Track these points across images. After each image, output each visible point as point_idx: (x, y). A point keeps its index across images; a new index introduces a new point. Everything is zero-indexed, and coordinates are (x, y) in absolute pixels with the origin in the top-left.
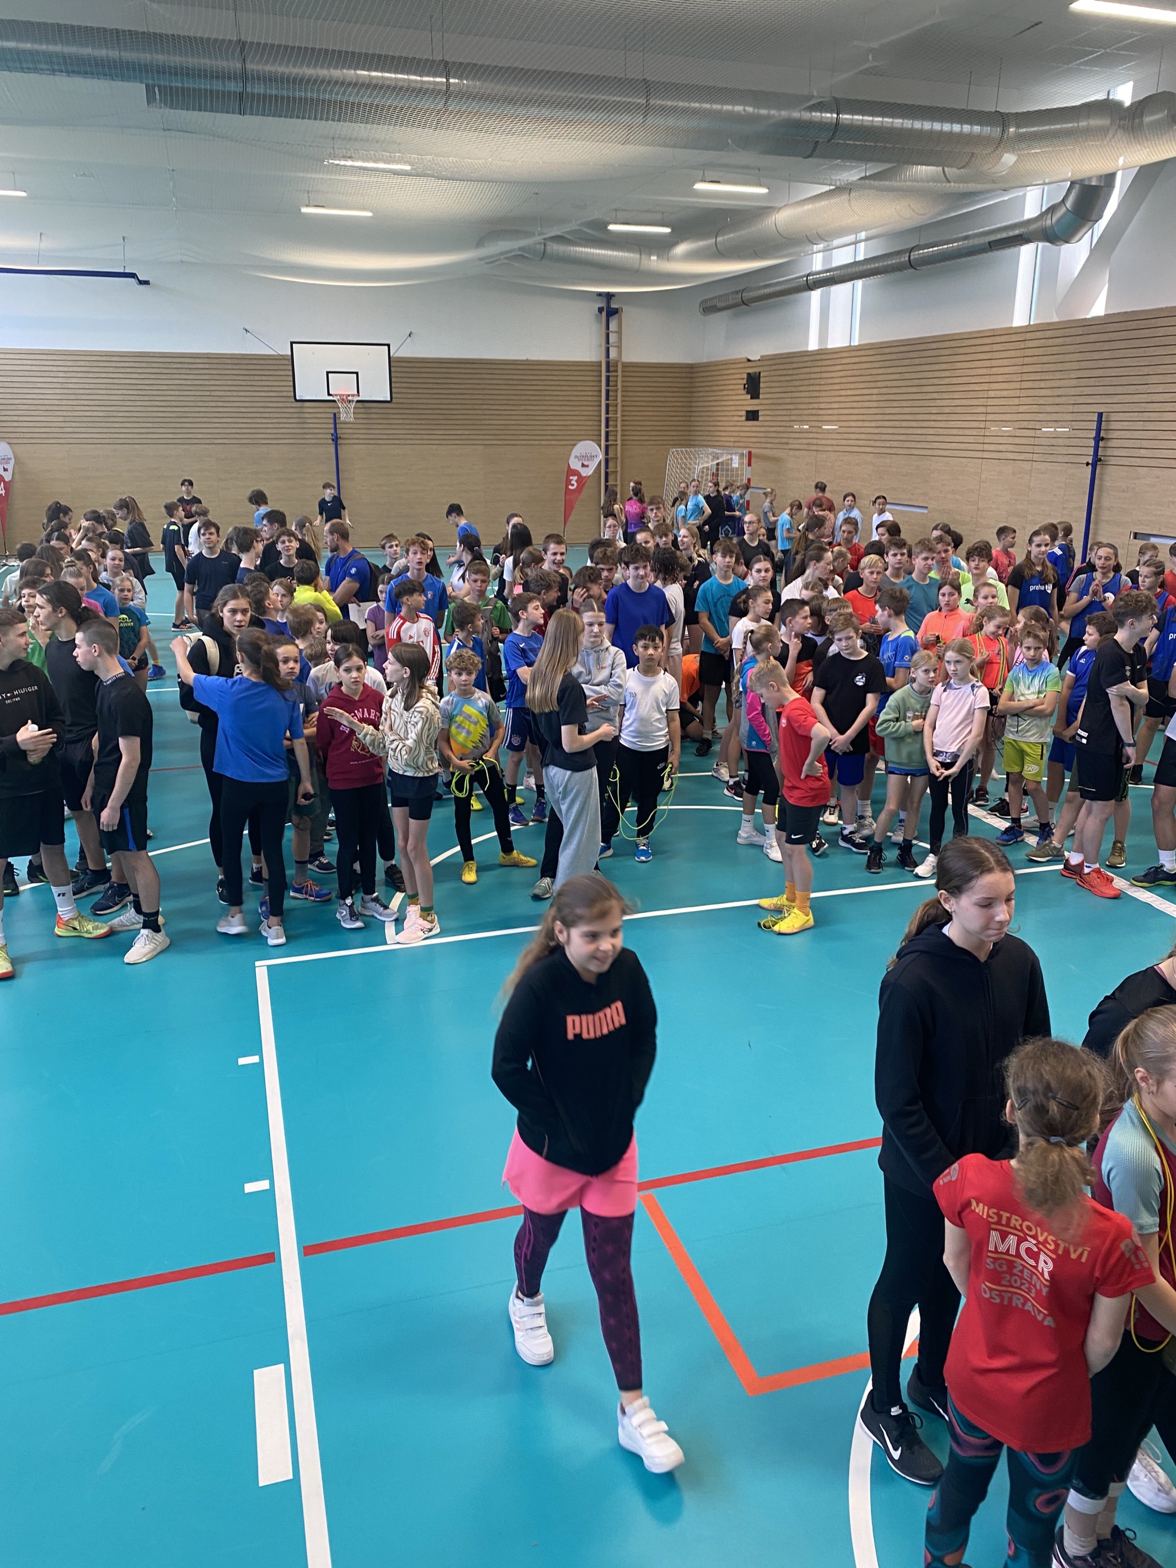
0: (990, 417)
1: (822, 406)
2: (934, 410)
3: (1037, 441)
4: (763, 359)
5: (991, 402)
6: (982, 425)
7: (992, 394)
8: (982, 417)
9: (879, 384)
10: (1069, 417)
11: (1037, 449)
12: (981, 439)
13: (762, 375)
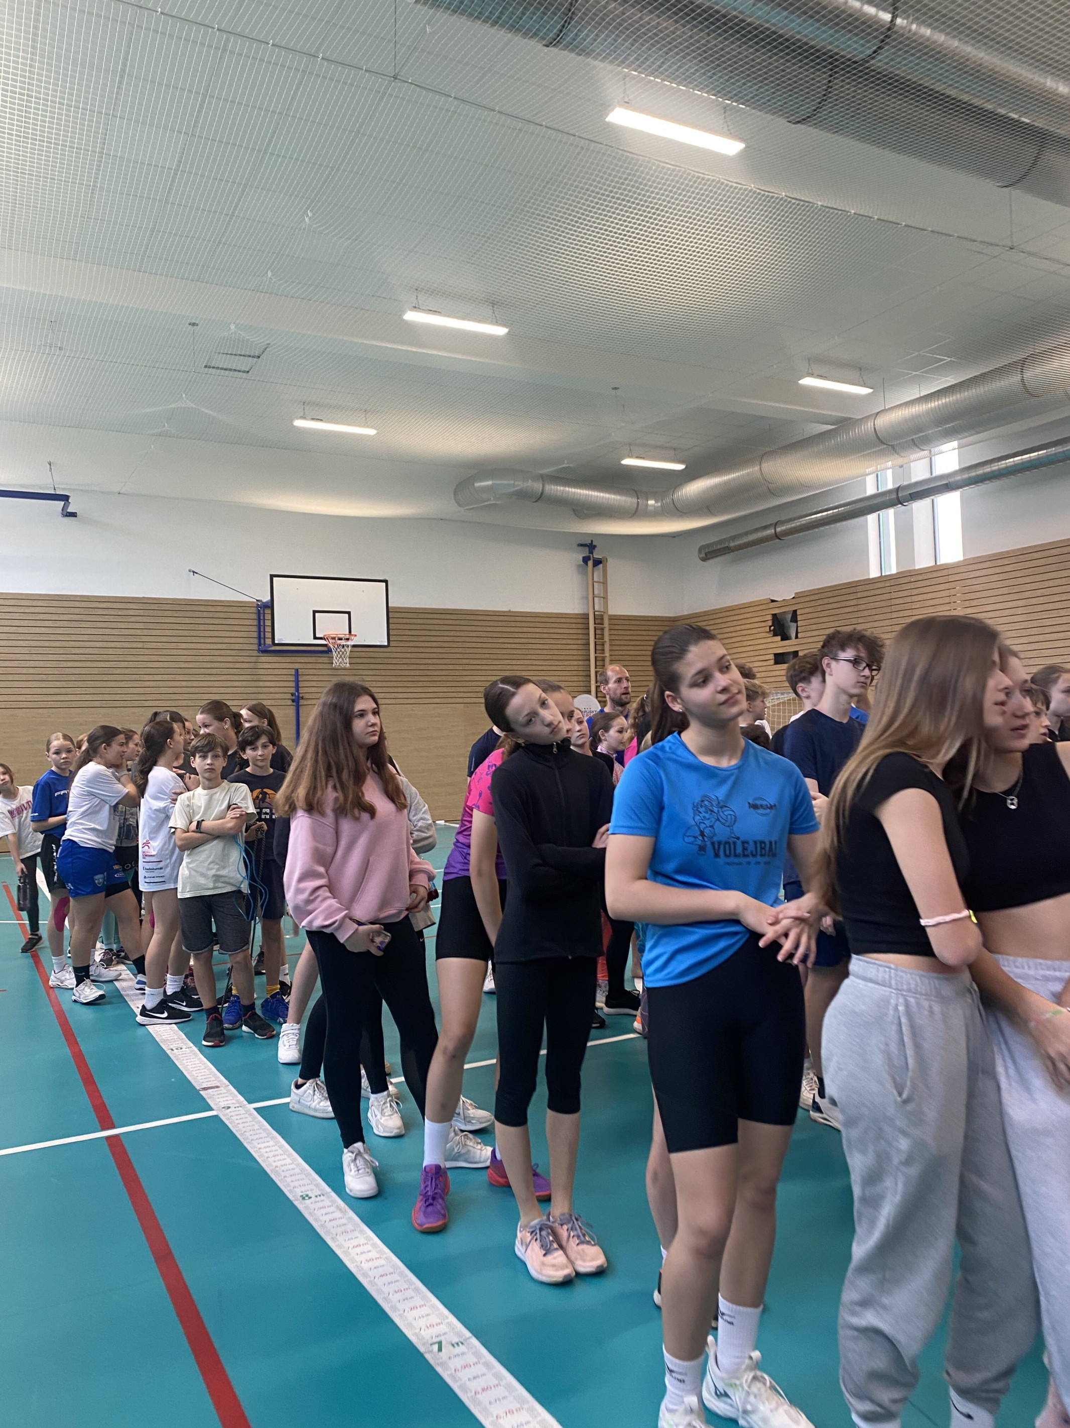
4: (799, 595)
13: (798, 613)
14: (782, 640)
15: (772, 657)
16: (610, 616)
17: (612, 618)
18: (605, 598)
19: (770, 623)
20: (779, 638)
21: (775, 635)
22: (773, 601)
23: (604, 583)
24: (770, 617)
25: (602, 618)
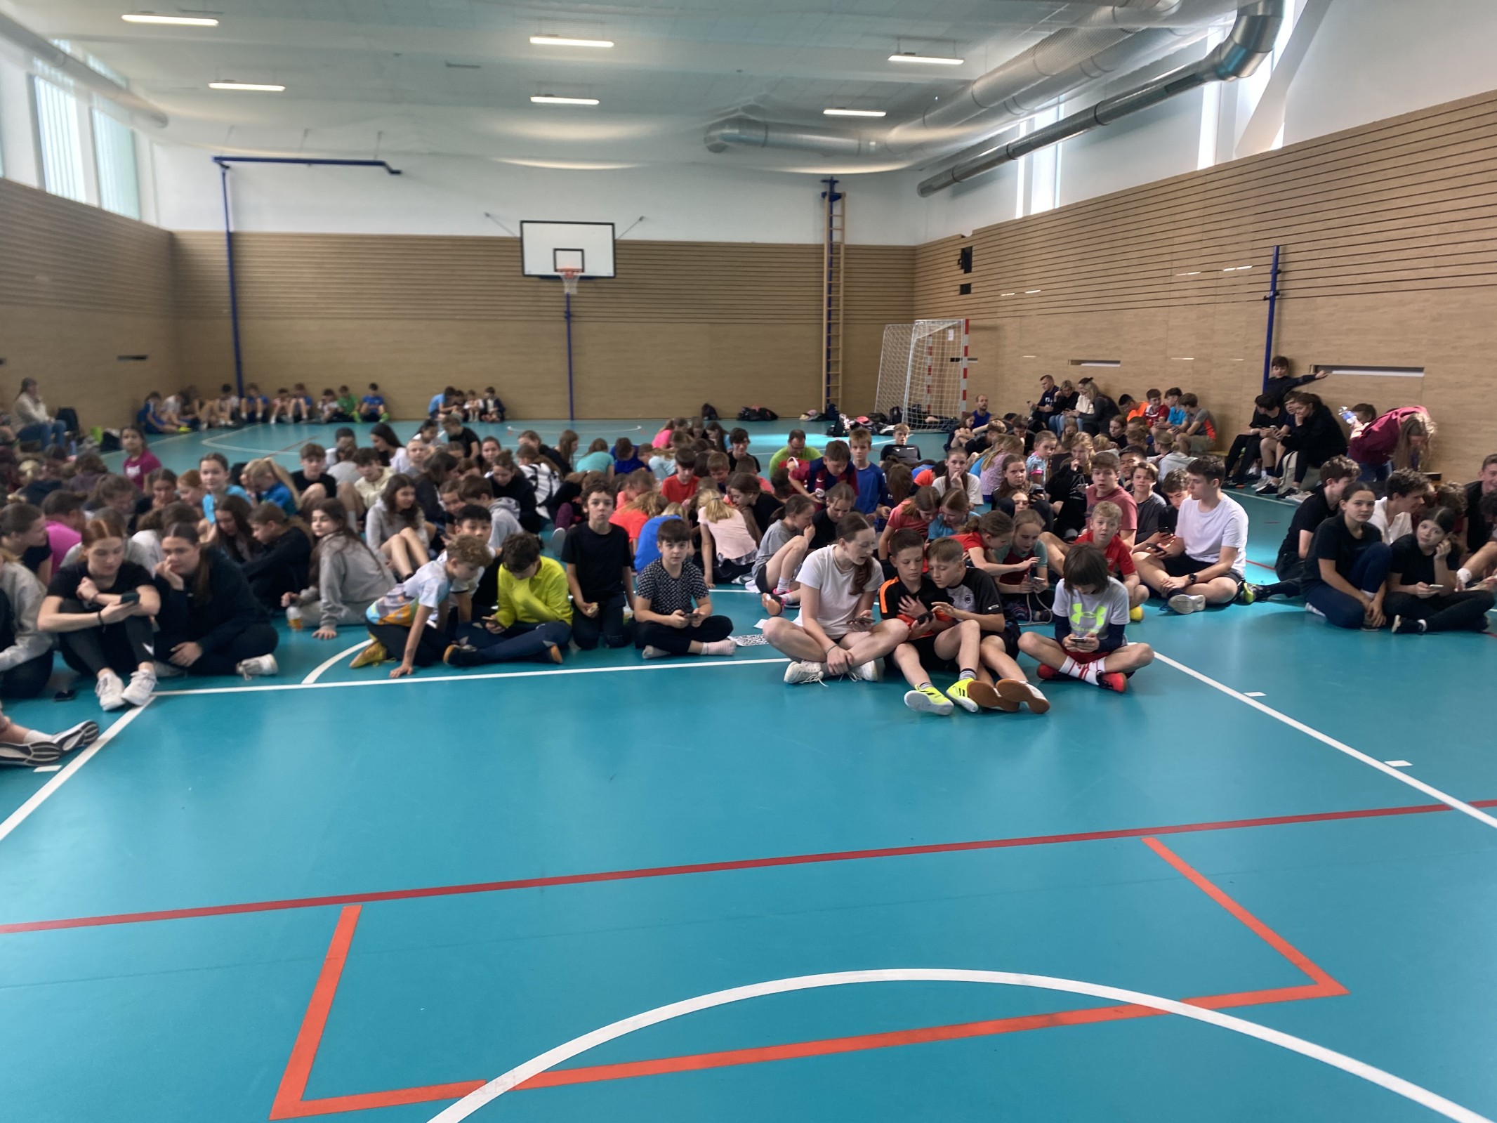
0: (1176, 264)
1: (1026, 272)
2: (1125, 263)
3: (1220, 282)
4: (976, 233)
5: (1176, 249)
6: (1168, 272)
7: (1177, 240)
8: (1167, 265)
9: (1076, 244)
10: (1249, 254)
11: (1219, 291)
12: (1168, 287)
13: (974, 249)
14: (966, 272)
15: (958, 288)
16: (846, 245)
17: (848, 248)
18: (842, 230)
19: (959, 257)
20: (962, 271)
21: (962, 268)
22: (963, 237)
23: (843, 216)
24: (959, 252)
25: (838, 248)
